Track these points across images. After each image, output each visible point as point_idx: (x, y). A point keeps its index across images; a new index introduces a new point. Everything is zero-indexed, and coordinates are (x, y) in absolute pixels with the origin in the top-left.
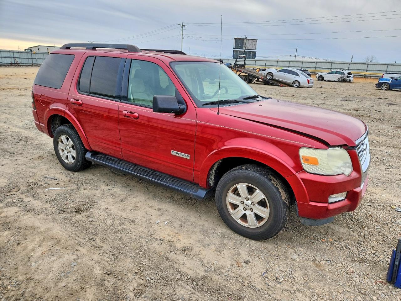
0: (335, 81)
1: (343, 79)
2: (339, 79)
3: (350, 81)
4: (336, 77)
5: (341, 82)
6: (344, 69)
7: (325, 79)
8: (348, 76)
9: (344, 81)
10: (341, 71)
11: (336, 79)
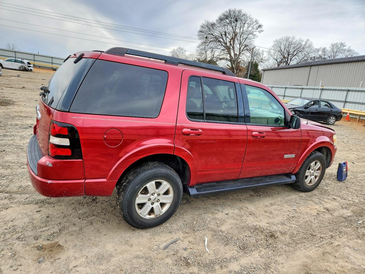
0: (16, 70)
1: (24, 68)
2: (20, 67)
3: (31, 70)
4: (17, 66)
5: (23, 70)
6: (22, 58)
7: (4, 66)
8: (29, 65)
9: (25, 70)
10: (20, 60)
11: (17, 68)
